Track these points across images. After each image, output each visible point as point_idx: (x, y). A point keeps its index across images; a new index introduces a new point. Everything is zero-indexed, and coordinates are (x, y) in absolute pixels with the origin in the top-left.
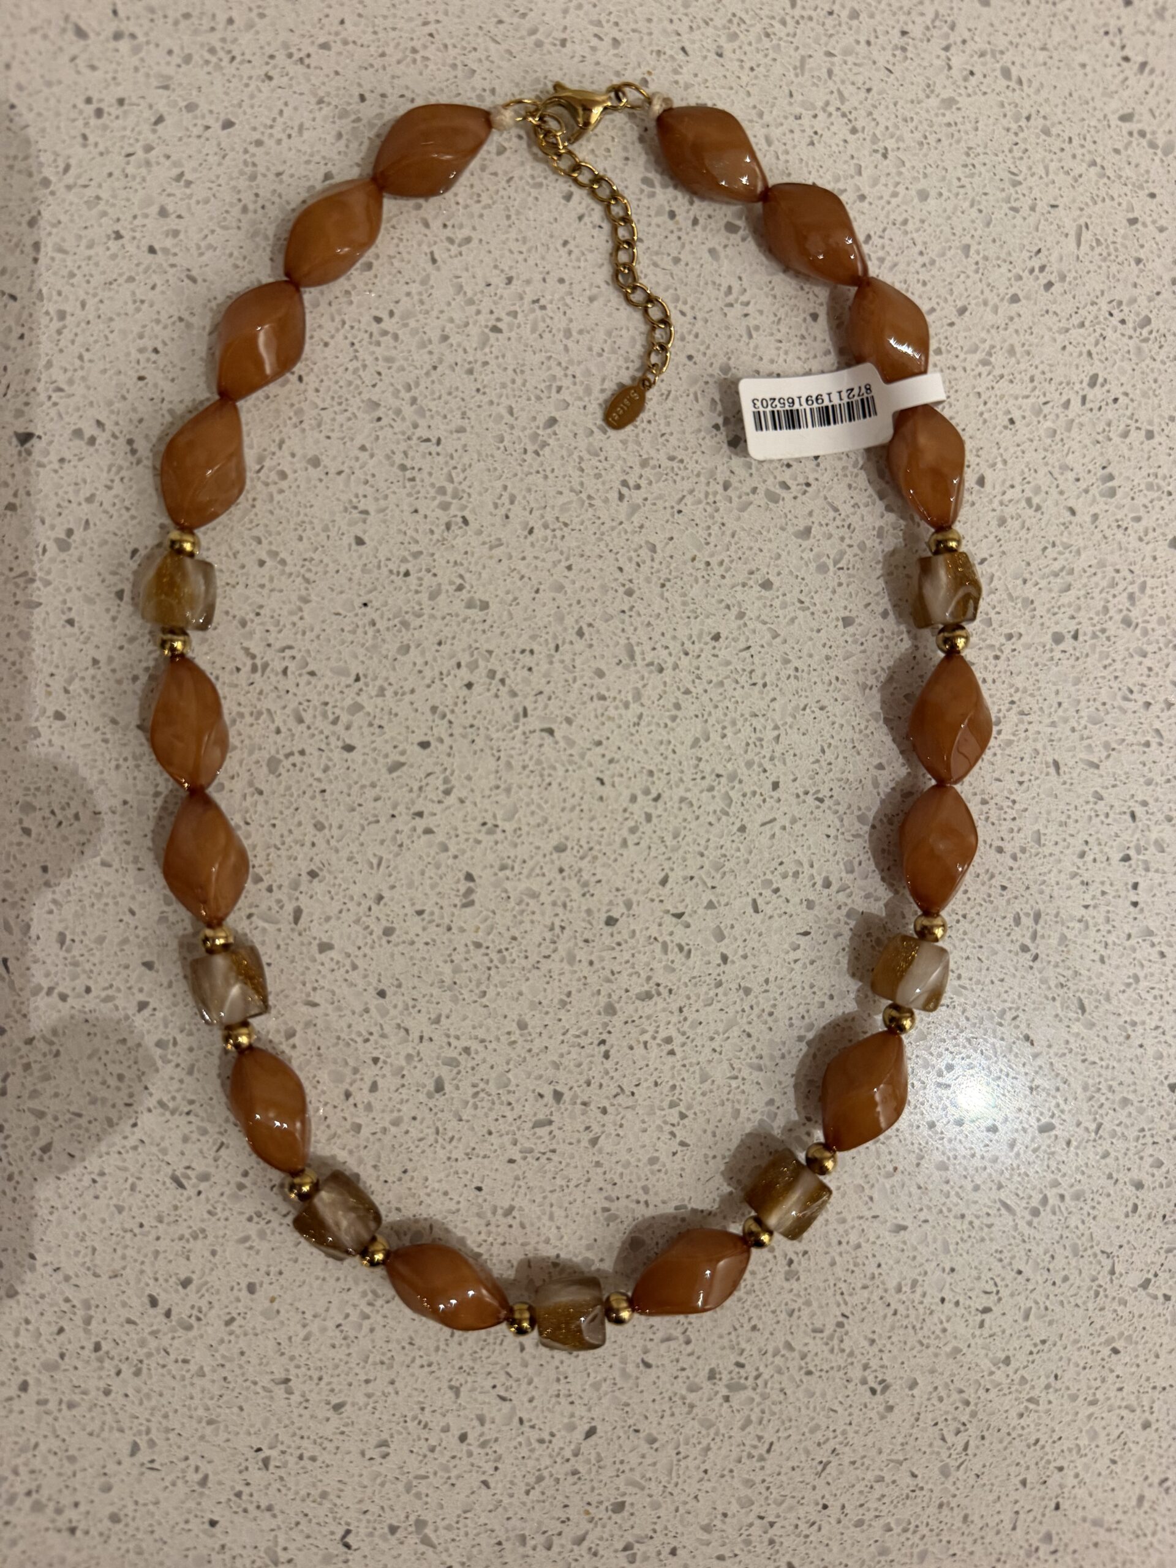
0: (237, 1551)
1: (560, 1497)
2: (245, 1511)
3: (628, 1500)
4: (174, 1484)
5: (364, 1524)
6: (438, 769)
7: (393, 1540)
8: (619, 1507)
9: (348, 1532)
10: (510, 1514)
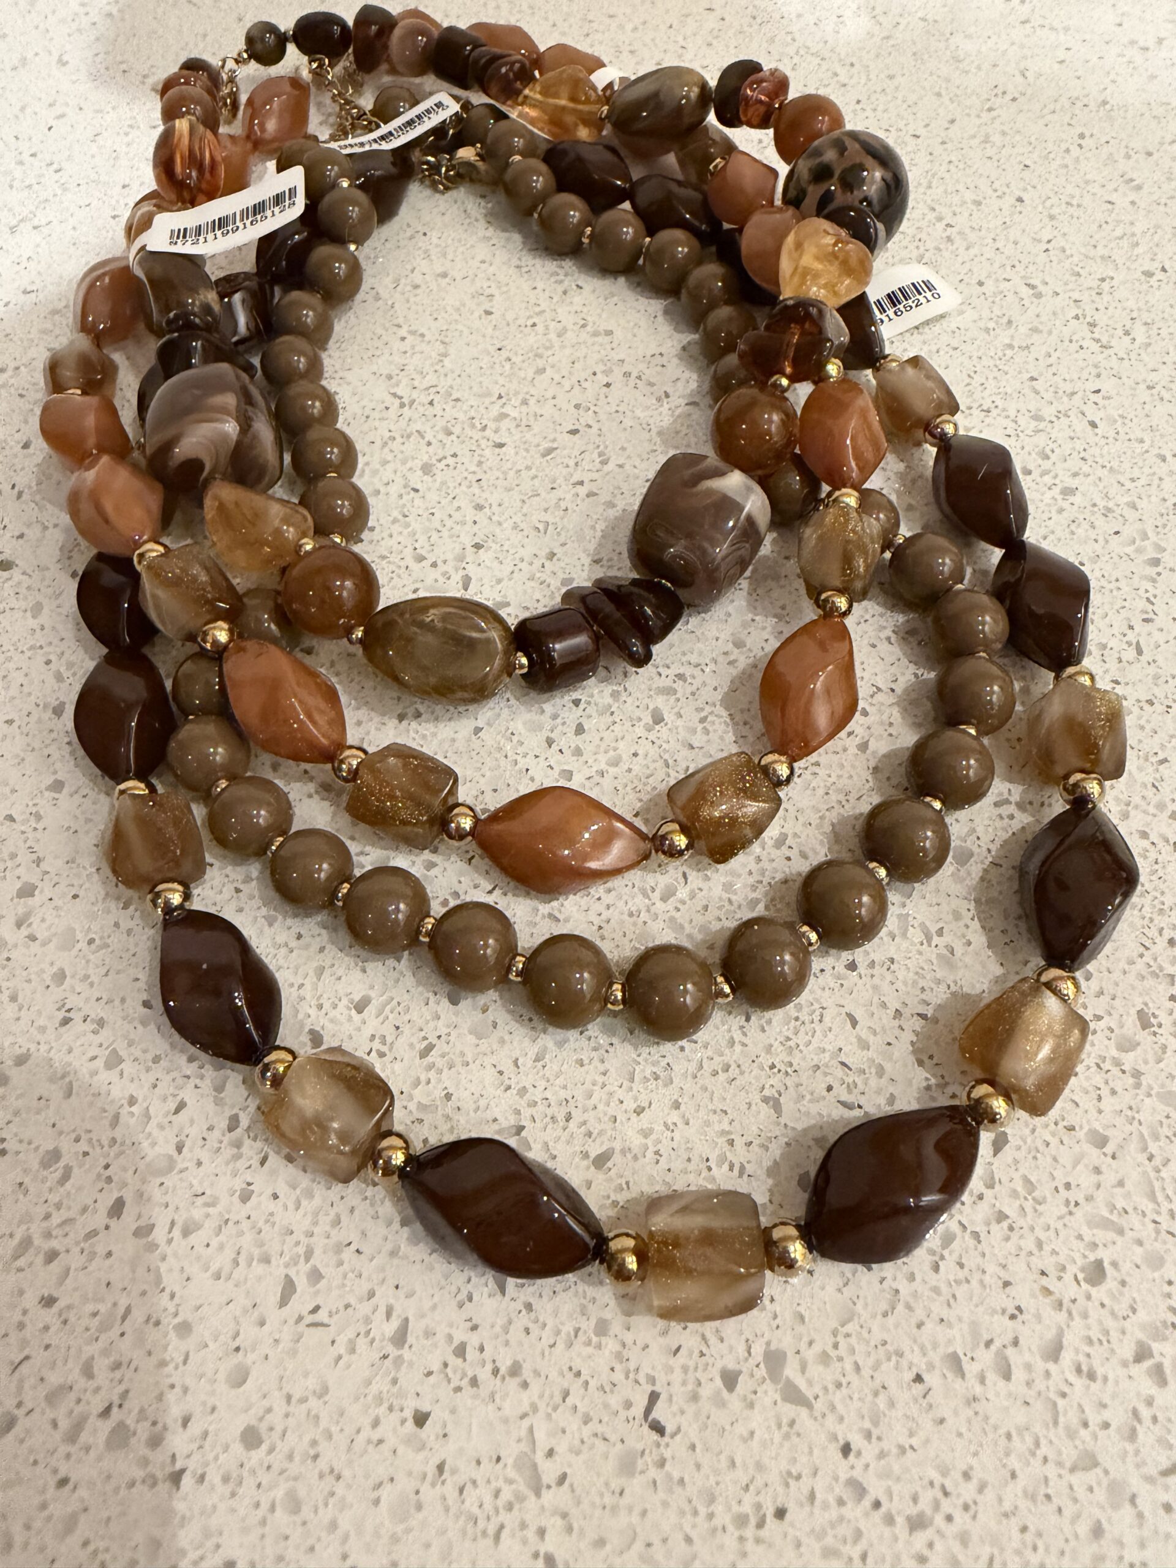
0: (467, 1471)
1: (991, 1268)
2: (474, 1382)
3: (1105, 1255)
4: (352, 1350)
5: (677, 1377)
6: (591, 447)
7: (734, 1401)
8: (1096, 1273)
9: (654, 1397)
10: (920, 1314)
